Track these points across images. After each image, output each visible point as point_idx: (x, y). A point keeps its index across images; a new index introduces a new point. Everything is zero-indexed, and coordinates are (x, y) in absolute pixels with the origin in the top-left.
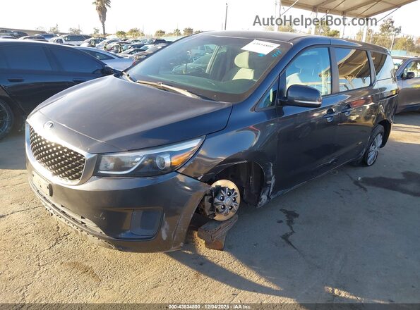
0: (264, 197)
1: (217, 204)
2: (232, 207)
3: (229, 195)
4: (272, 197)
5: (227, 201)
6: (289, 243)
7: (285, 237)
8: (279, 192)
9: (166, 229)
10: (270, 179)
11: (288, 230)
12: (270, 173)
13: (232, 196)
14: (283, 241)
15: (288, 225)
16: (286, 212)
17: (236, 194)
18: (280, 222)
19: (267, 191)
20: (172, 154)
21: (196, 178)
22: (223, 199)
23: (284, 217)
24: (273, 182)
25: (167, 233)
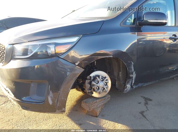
0: (128, 86)
1: (93, 85)
2: (104, 89)
3: (102, 81)
4: (134, 87)
5: (101, 84)
6: (144, 116)
7: (142, 113)
8: (140, 85)
9: (51, 97)
10: (132, 73)
11: (144, 108)
12: (132, 69)
13: (104, 82)
14: (140, 115)
15: (145, 105)
16: (144, 98)
17: (107, 80)
18: (140, 103)
19: (130, 82)
20: (56, 45)
21: (74, 64)
22: (98, 83)
23: (143, 101)
24: (134, 76)
25: (52, 100)
